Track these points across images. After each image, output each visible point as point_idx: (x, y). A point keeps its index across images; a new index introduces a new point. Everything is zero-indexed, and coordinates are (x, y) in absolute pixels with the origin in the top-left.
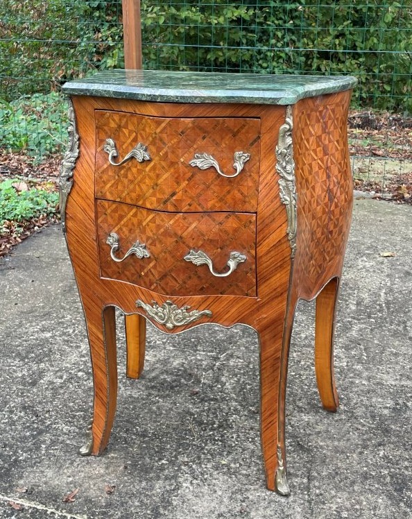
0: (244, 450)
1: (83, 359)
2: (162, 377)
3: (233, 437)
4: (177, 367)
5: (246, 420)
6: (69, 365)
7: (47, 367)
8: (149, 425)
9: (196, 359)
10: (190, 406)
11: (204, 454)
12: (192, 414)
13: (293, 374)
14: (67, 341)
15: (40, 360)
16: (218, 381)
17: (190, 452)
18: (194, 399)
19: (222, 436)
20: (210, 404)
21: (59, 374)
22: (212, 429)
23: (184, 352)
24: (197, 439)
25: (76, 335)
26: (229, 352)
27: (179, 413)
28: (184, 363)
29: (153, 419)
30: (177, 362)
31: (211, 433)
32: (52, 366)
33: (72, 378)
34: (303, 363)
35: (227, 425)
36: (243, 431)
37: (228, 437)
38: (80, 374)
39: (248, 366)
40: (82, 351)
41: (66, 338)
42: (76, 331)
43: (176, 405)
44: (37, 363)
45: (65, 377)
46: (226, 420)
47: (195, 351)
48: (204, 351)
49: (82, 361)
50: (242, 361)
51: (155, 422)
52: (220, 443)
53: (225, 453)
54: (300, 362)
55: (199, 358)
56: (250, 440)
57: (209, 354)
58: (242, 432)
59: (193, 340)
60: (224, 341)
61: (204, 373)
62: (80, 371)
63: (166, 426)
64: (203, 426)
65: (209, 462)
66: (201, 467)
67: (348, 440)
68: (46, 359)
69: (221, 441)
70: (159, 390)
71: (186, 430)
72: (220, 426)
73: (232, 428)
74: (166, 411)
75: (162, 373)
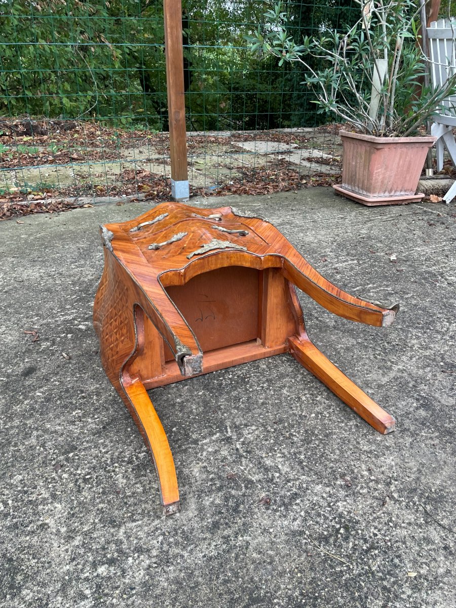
0: (404, 543)
1: (76, 543)
2: (208, 503)
3: (375, 535)
4: (204, 476)
5: (355, 501)
6: (68, 567)
7: (39, 592)
8: (282, 586)
9: (209, 453)
10: (286, 523)
11: (382, 579)
12: (301, 533)
13: (313, 415)
14: (15, 526)
15: (12, 587)
16: (267, 470)
17: (368, 588)
18: (276, 511)
19: (366, 541)
20: (297, 504)
21: (71, 592)
22: (346, 539)
23: (185, 451)
24: (352, 564)
25: (16, 508)
26: (228, 424)
27: (287, 542)
28: (205, 467)
29: (275, 573)
30: (196, 470)
31: (351, 544)
32: (44, 585)
33: (99, 586)
34: (304, 398)
35: (349, 521)
36: (371, 518)
37: (371, 537)
38: (102, 570)
39: (268, 431)
40: (58, 531)
41: (8, 523)
42: (10, 502)
43: (270, 533)
44: (13, 596)
45: (87, 592)
46: (341, 516)
47: (196, 442)
48: (204, 438)
49: (78, 547)
50: (254, 428)
51: (281, 574)
52: (377, 552)
53: (396, 561)
54: (299, 398)
55: (210, 450)
56: (391, 524)
57: (214, 438)
58: (374, 520)
59: (174, 429)
60: (205, 412)
61: (242, 468)
62: (94, 565)
63: (300, 572)
64: (331, 540)
65: (401, 586)
66: (403, 600)
67: (445, 462)
68: (19, 578)
69: (372, 547)
70: (227, 524)
71: (325, 561)
72: (346, 528)
73: (357, 522)
74: (271, 549)
75: (199, 497)
